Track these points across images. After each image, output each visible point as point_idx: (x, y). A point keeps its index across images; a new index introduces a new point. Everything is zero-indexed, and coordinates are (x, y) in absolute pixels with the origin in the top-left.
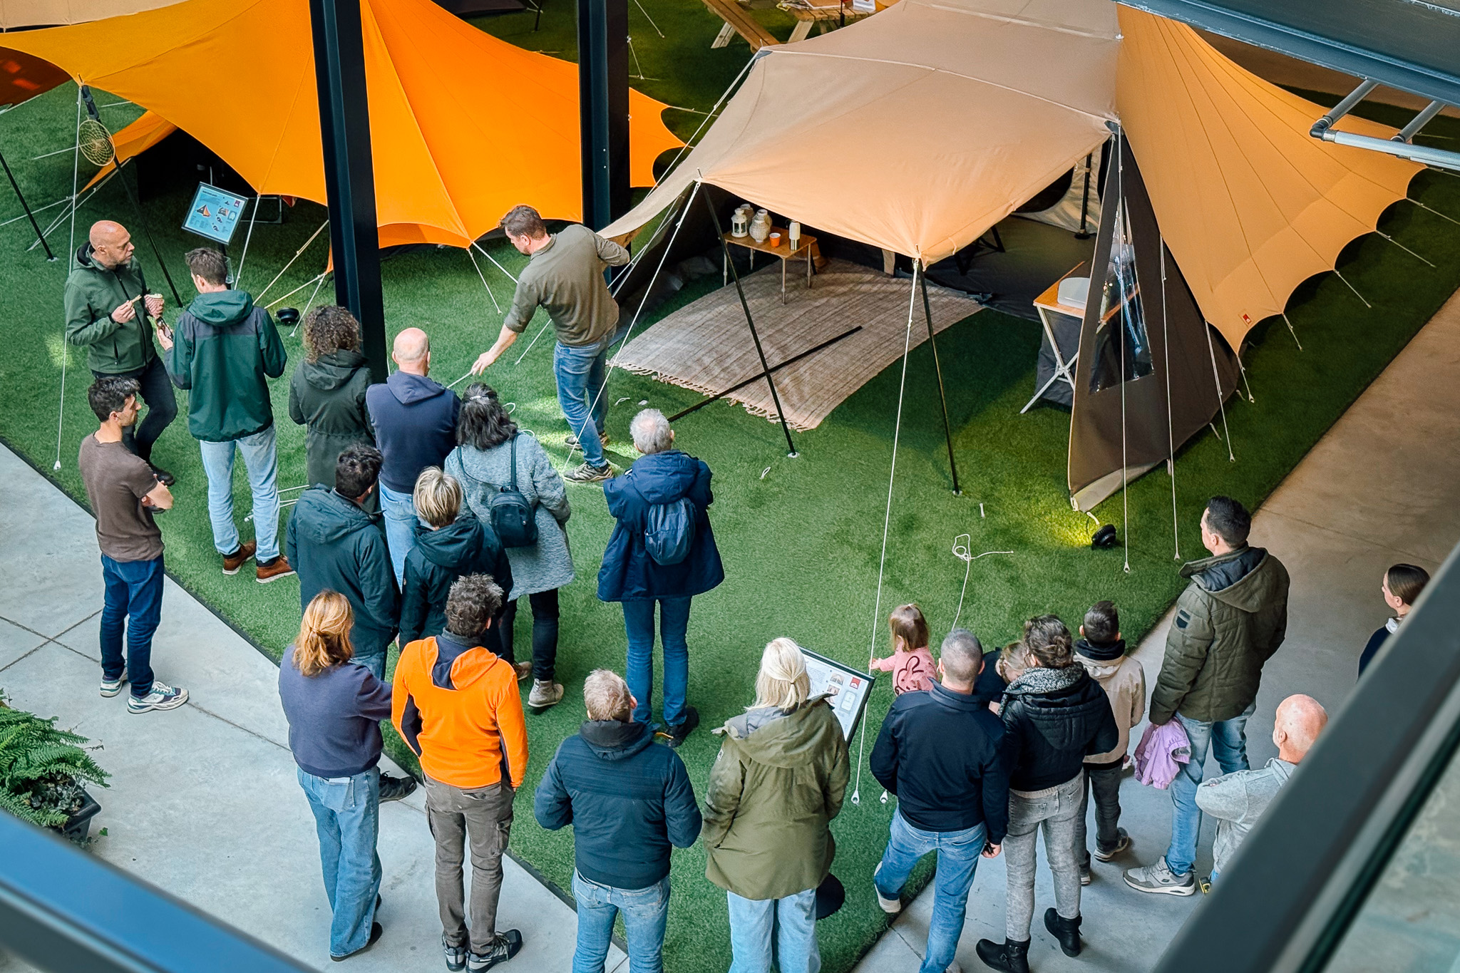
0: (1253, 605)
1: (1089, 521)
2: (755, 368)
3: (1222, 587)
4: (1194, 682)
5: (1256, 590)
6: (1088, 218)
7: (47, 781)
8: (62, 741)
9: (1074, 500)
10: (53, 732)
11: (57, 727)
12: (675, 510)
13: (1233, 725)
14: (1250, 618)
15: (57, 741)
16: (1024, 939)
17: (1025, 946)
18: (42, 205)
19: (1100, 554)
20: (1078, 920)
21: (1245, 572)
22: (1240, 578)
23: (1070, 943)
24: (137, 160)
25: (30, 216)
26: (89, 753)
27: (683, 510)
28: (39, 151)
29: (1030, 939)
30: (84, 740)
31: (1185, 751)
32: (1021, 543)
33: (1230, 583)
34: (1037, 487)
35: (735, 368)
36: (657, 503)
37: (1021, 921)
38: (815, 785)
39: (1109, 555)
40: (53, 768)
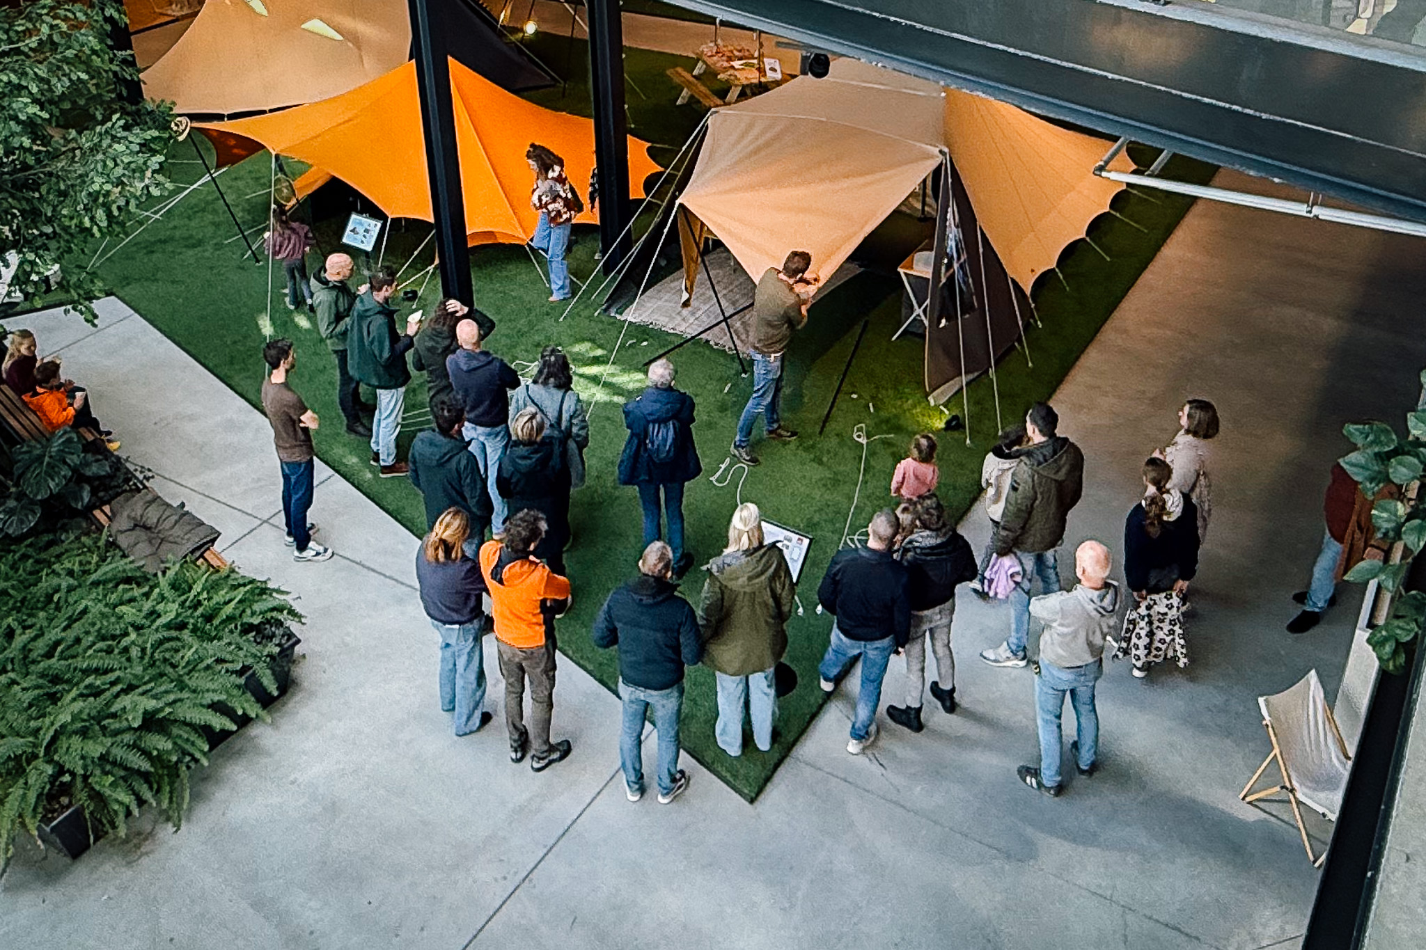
0: (1061, 476)
1: (942, 412)
2: (716, 318)
3: (1039, 464)
4: (1023, 528)
5: (1063, 466)
6: (926, 208)
7: (264, 624)
8: (274, 594)
9: (931, 399)
10: (268, 589)
11: (270, 585)
12: (666, 426)
13: (1049, 554)
14: (1060, 484)
15: (271, 595)
16: (917, 705)
17: (919, 710)
18: (252, 228)
19: (950, 434)
20: (953, 690)
21: (1055, 453)
22: (1052, 457)
23: (948, 704)
24: (311, 196)
25: (244, 236)
26: (292, 603)
27: (671, 426)
28: (249, 191)
29: (922, 705)
30: (288, 593)
31: (1018, 573)
32: (898, 429)
33: (1046, 461)
34: (906, 390)
35: (704, 317)
36: (654, 422)
37: (916, 694)
38: (771, 601)
39: (956, 434)
40: (269, 615)
